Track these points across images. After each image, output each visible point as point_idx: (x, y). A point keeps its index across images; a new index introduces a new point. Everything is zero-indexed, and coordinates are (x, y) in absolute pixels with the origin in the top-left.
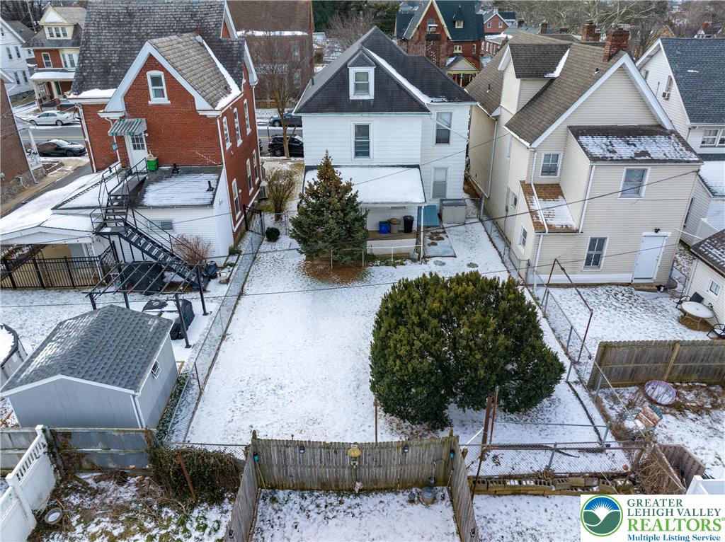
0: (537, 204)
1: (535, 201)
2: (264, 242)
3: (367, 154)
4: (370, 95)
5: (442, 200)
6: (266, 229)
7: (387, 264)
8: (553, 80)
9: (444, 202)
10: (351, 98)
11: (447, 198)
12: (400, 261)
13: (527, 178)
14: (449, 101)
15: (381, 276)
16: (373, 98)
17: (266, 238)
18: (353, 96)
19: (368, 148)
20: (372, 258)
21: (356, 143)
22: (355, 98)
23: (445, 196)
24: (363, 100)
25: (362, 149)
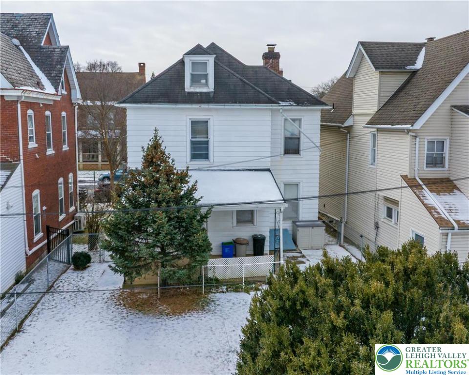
0: (432, 199)
1: (427, 195)
2: (68, 271)
3: (206, 157)
4: (211, 88)
5: (294, 222)
6: (73, 254)
7: (237, 290)
8: (414, 73)
9: (298, 223)
10: (186, 90)
11: (300, 219)
12: (254, 286)
13: (410, 171)
14: (298, 105)
15: (231, 304)
16: (212, 90)
17: (72, 267)
18: (188, 87)
19: (207, 149)
20: (215, 284)
21: (193, 143)
22: (192, 90)
23: (297, 217)
24: (201, 93)
25: (200, 150)
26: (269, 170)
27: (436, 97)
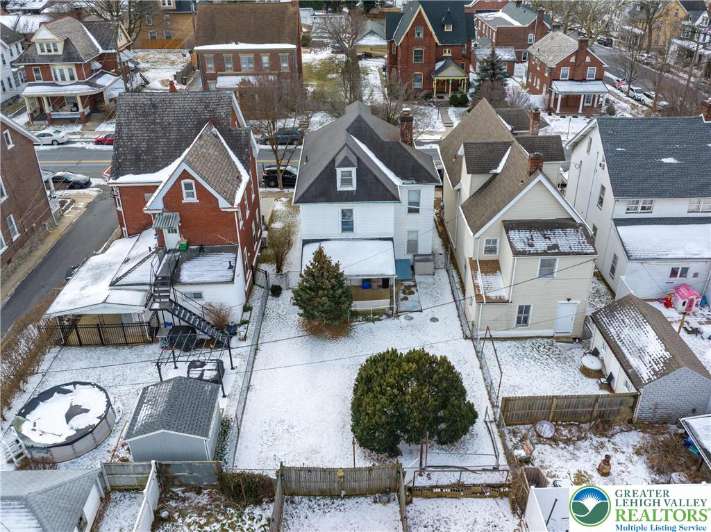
0: (481, 279)
1: (478, 276)
2: (270, 297)
3: (351, 230)
4: (353, 187)
5: (415, 256)
6: (271, 286)
7: (368, 320)
8: (496, 175)
9: (416, 258)
10: (338, 190)
11: (419, 253)
12: (377, 317)
13: (474, 255)
14: (418, 183)
15: (362, 332)
16: (355, 189)
17: (270, 293)
18: (340, 188)
19: (352, 224)
20: (355, 314)
21: (342, 222)
22: (342, 189)
23: (417, 251)
24: (348, 191)
25: (347, 225)
26: (391, 239)
27: (490, 219)
